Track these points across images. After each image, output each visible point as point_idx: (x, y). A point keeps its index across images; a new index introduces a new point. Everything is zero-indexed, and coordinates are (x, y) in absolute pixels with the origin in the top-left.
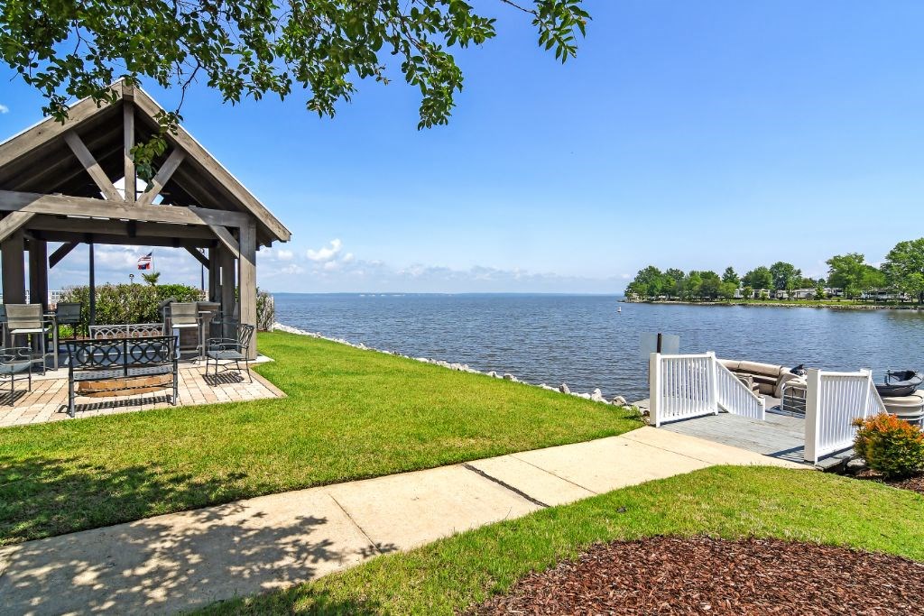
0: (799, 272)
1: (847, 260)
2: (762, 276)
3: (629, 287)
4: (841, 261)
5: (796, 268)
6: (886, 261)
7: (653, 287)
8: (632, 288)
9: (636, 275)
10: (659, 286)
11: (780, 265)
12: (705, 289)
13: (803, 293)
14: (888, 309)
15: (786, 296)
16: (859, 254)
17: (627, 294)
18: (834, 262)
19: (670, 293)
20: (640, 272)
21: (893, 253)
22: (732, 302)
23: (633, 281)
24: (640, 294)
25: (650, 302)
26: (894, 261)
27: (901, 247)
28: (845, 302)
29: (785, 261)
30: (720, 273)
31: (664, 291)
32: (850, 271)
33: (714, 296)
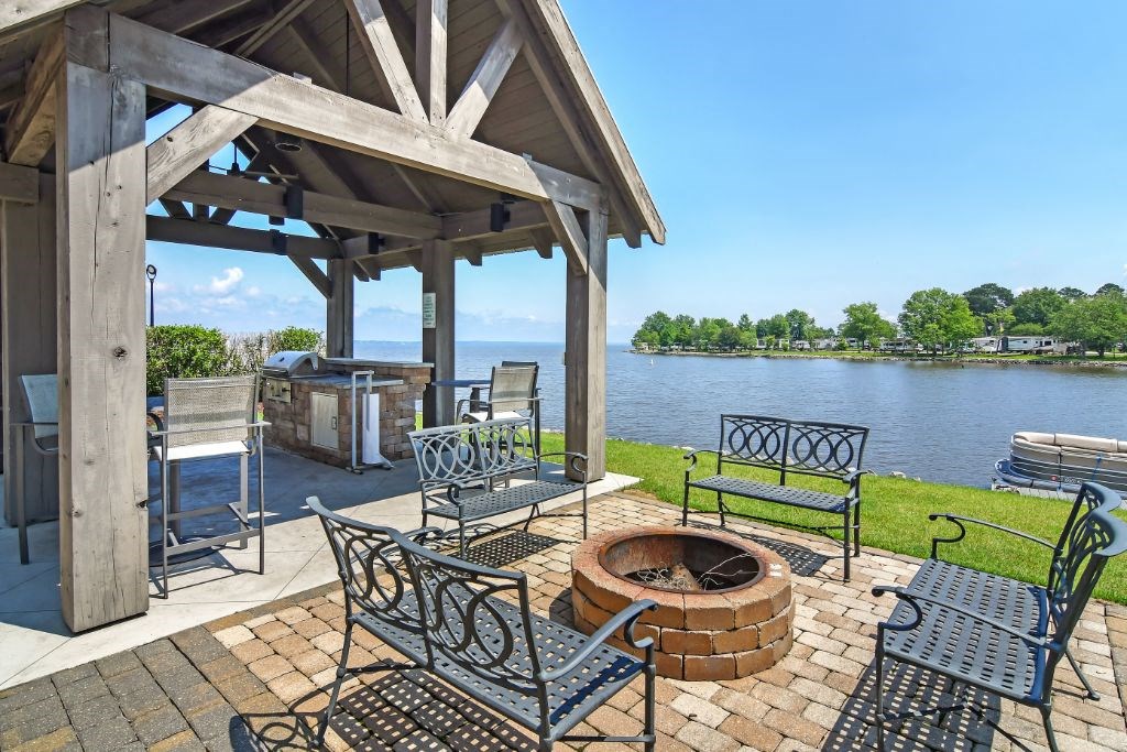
0: (813, 321)
1: (862, 309)
2: (780, 325)
3: (636, 336)
4: (856, 309)
5: (810, 317)
6: (902, 311)
7: (666, 335)
8: (640, 337)
9: (643, 321)
10: (673, 335)
11: (795, 312)
12: (725, 339)
13: (823, 343)
14: (908, 361)
15: (807, 346)
16: (873, 303)
17: (634, 343)
18: (851, 311)
19: (685, 342)
20: (649, 319)
21: (909, 303)
22: (754, 353)
23: (640, 329)
24: (651, 344)
25: (662, 353)
26: (912, 311)
27: (916, 296)
28: (865, 355)
29: (800, 309)
30: (735, 321)
31: (678, 341)
32: (864, 321)
33: (733, 346)
